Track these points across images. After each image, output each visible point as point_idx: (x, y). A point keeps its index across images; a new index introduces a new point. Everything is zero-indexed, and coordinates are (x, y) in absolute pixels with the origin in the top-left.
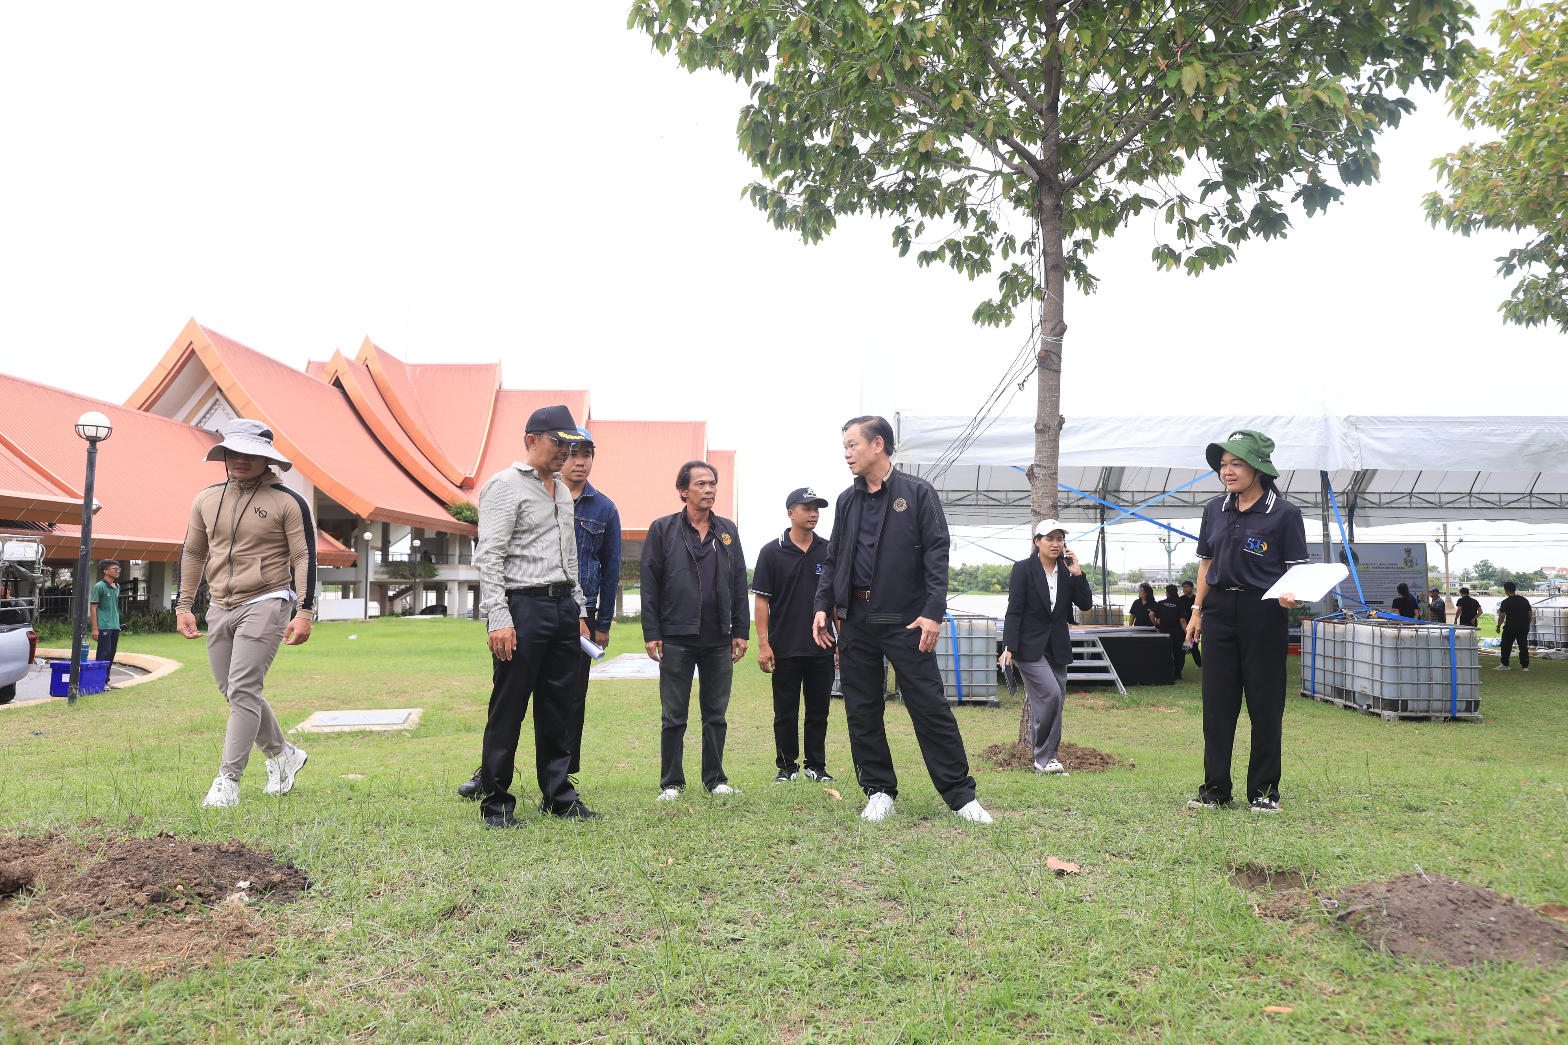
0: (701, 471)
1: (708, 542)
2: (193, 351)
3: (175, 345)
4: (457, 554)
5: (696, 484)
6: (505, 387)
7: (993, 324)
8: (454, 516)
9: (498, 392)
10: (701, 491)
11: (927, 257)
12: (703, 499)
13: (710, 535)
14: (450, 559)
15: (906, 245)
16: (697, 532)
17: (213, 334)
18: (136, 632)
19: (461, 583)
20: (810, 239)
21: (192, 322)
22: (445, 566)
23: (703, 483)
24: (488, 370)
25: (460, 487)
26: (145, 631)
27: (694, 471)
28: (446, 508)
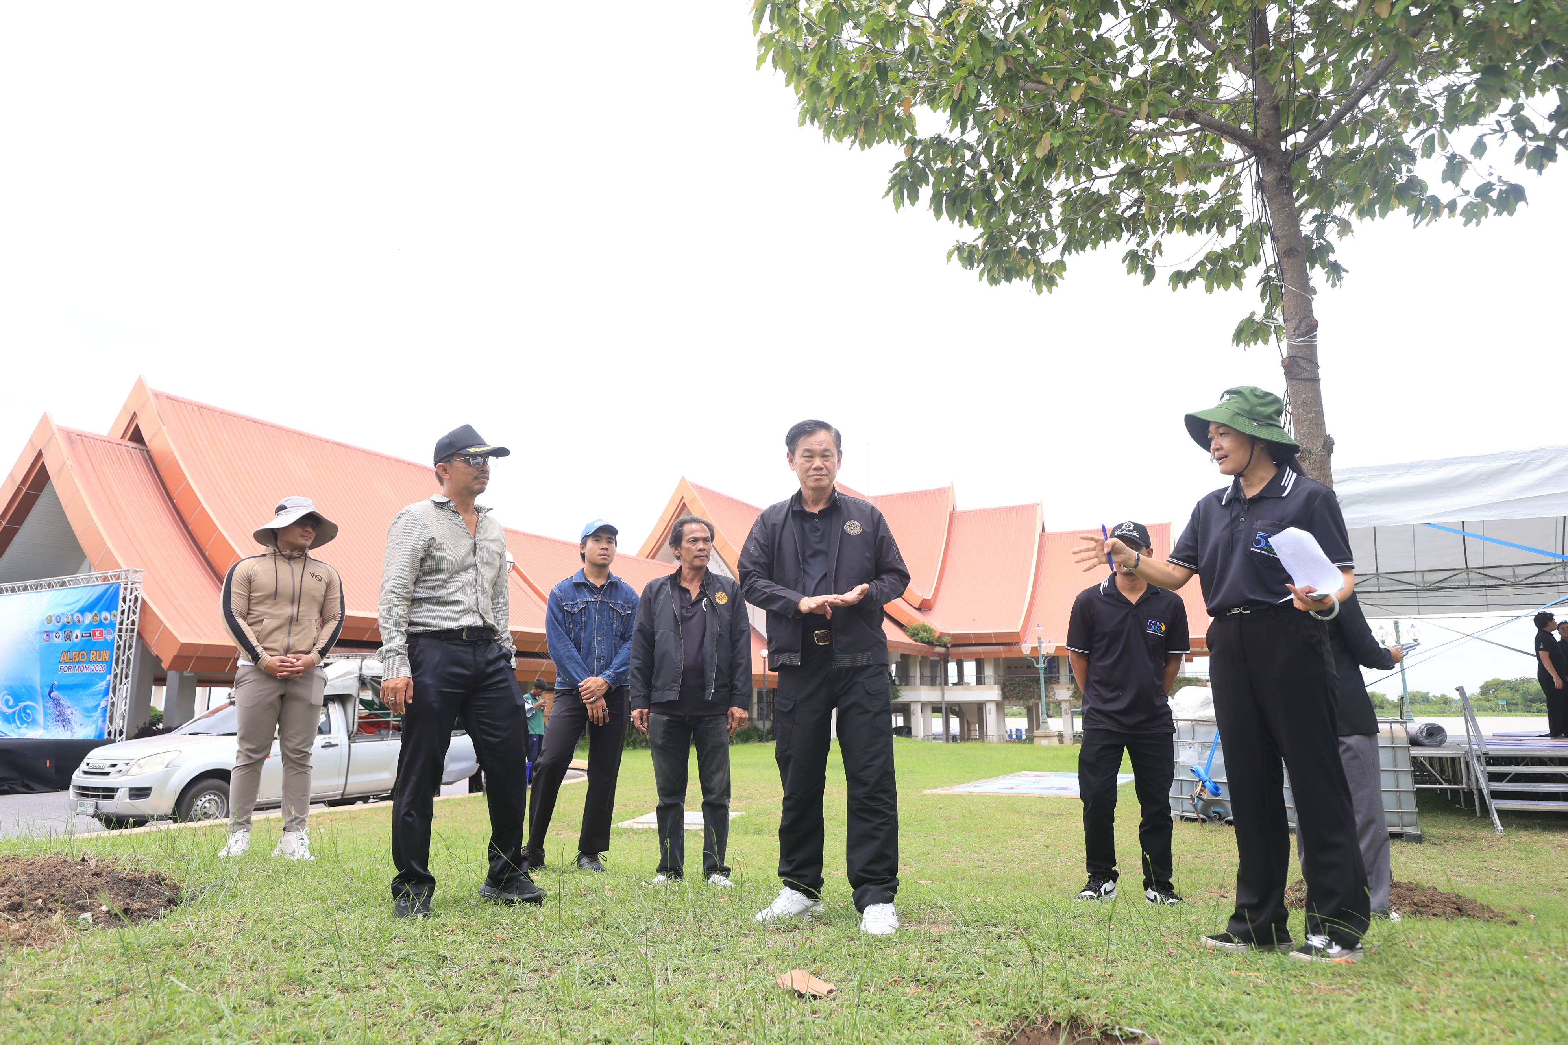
0: (694, 526)
1: (699, 601)
2: (684, 505)
3: (672, 500)
4: (918, 675)
5: (688, 541)
6: (959, 508)
7: (1260, 342)
8: (911, 637)
9: (952, 515)
10: (693, 548)
11: (1181, 278)
12: (696, 557)
13: (702, 594)
14: (912, 680)
15: (1150, 273)
16: (687, 591)
17: (700, 488)
18: (635, 748)
19: (924, 705)
20: (1044, 288)
21: (683, 480)
22: (907, 687)
23: (696, 540)
24: (941, 494)
25: (919, 609)
26: (643, 747)
27: (687, 528)
28: (904, 630)
